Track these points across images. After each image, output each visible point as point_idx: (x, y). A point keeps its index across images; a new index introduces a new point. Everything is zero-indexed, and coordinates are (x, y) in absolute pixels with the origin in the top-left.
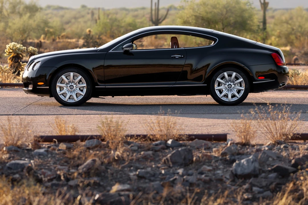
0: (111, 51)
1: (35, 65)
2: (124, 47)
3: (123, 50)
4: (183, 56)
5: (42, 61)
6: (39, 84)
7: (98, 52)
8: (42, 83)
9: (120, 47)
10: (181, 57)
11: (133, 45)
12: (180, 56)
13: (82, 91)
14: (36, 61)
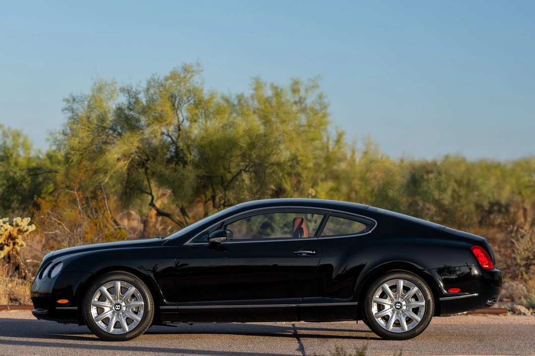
0: (187, 243)
1: (53, 268)
2: (210, 236)
3: (209, 242)
4: (314, 252)
5: (65, 262)
6: (60, 301)
7: (165, 244)
8: (65, 301)
9: (204, 237)
10: (313, 254)
11: (226, 233)
12: (309, 252)
13: (136, 313)
14: (55, 261)
